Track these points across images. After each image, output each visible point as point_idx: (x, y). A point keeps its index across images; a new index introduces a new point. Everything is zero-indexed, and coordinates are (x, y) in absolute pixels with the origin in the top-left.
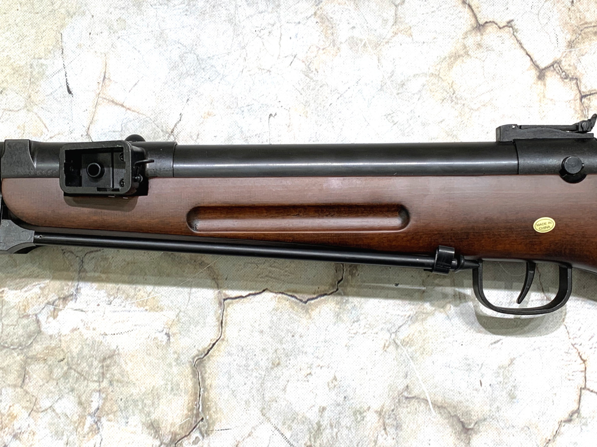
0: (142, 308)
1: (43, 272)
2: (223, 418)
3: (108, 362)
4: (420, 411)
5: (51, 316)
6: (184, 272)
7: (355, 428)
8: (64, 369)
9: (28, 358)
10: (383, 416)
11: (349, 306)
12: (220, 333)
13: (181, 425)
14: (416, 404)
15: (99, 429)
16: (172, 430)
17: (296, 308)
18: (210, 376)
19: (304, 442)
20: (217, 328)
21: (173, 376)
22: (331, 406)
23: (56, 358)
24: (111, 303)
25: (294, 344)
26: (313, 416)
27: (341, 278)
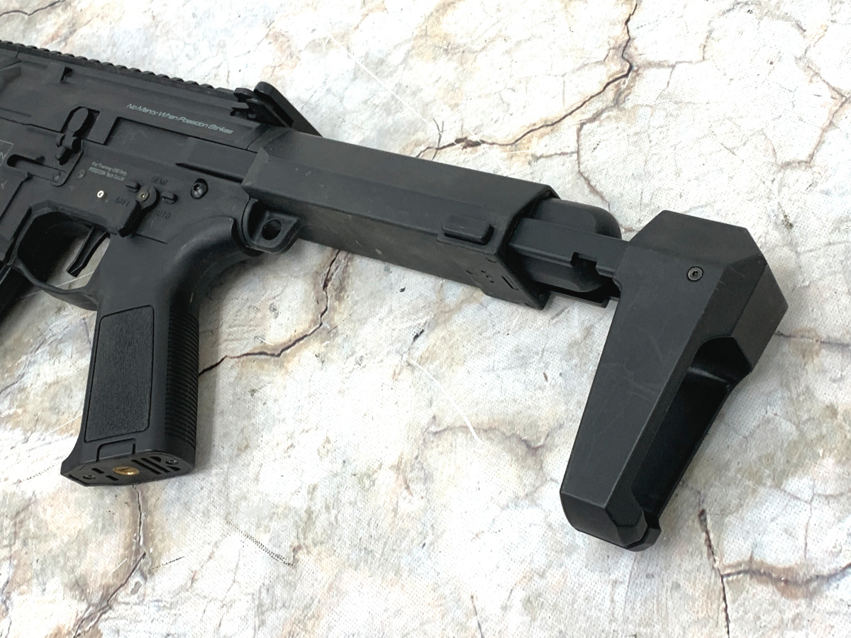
2: (173, 545)
4: (458, 445)
7: (363, 500)
10: (403, 470)
11: (339, 340)
13: (114, 572)
14: (450, 437)
15: (7, 609)
16: (103, 583)
17: (266, 366)
18: (154, 492)
19: (290, 543)
22: (325, 480)
25: (267, 414)
26: (300, 503)
27: (325, 308)
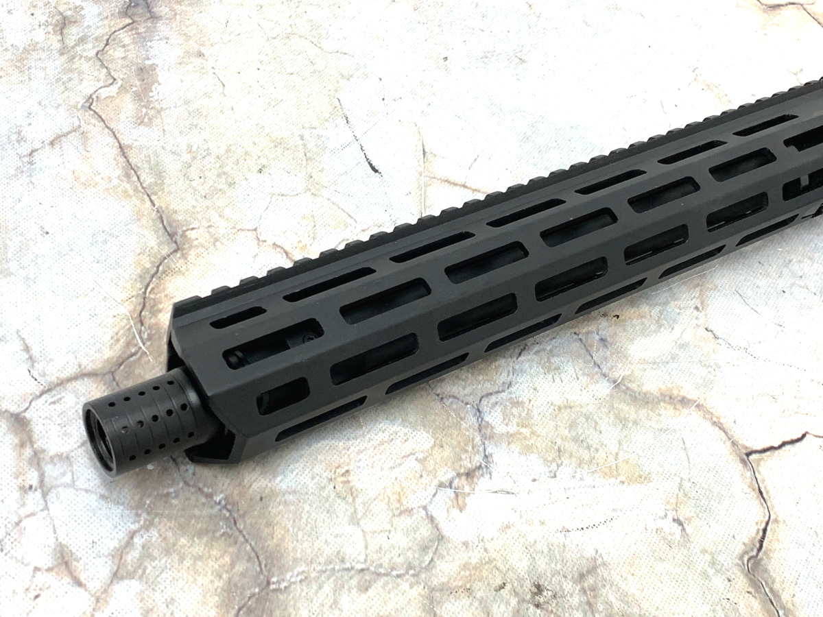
0: (613, 479)
1: (414, 433)
3: (590, 580)
5: (454, 507)
6: (660, 415)
8: (512, 605)
9: (432, 590)
12: (766, 510)
20: (757, 502)
21: (720, 594)
23: (488, 584)
24: (555, 474)
